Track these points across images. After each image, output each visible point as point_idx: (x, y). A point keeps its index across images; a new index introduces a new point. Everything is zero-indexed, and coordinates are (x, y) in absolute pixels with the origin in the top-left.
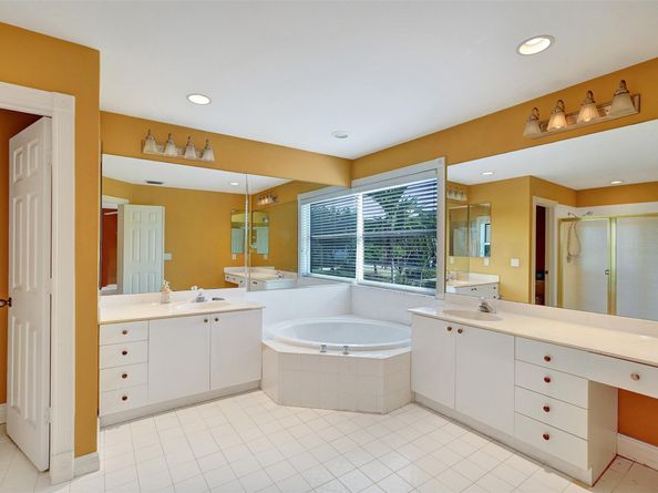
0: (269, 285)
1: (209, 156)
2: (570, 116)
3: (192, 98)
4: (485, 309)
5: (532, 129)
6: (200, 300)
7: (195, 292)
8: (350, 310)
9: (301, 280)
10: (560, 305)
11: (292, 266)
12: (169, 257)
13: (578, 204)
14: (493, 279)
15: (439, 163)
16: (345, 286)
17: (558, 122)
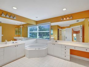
0: (23, 40)
1: (15, 18)
2: (66, 18)
3: (13, 8)
4: (56, 41)
5: (62, 19)
6: (13, 43)
7: (12, 42)
8: (37, 43)
9: (28, 39)
10: (60, 40)
11: (27, 36)
12: (3, 35)
13: (61, 29)
14: (53, 37)
15: (50, 22)
16: (36, 39)
17: (65, 19)
